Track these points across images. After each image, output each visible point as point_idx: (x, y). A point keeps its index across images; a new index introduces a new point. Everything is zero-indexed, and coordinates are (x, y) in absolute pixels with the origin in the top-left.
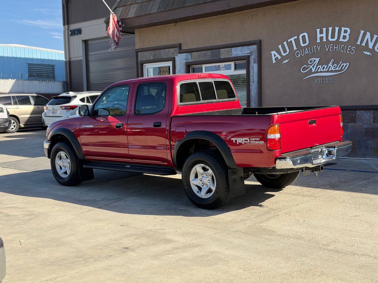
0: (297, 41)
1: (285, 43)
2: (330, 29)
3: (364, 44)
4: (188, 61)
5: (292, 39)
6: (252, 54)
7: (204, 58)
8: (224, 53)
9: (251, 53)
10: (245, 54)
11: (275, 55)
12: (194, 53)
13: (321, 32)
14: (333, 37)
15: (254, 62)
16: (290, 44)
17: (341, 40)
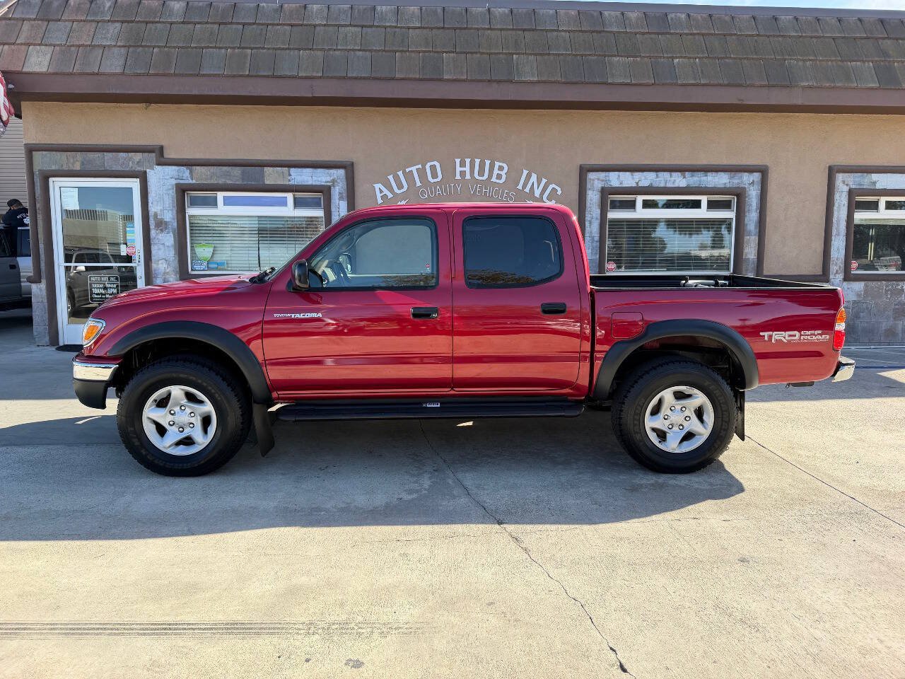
0: (422, 173)
1: (400, 173)
2: (477, 161)
3: (527, 190)
4: (182, 182)
5: (414, 169)
6: (336, 183)
7: (224, 180)
8: (272, 176)
9: (333, 181)
10: (321, 181)
11: (381, 191)
12: (198, 168)
13: (463, 164)
14: (481, 173)
15: (341, 198)
16: (409, 176)
17: (494, 179)
